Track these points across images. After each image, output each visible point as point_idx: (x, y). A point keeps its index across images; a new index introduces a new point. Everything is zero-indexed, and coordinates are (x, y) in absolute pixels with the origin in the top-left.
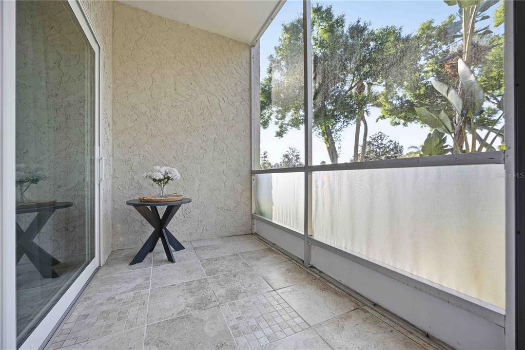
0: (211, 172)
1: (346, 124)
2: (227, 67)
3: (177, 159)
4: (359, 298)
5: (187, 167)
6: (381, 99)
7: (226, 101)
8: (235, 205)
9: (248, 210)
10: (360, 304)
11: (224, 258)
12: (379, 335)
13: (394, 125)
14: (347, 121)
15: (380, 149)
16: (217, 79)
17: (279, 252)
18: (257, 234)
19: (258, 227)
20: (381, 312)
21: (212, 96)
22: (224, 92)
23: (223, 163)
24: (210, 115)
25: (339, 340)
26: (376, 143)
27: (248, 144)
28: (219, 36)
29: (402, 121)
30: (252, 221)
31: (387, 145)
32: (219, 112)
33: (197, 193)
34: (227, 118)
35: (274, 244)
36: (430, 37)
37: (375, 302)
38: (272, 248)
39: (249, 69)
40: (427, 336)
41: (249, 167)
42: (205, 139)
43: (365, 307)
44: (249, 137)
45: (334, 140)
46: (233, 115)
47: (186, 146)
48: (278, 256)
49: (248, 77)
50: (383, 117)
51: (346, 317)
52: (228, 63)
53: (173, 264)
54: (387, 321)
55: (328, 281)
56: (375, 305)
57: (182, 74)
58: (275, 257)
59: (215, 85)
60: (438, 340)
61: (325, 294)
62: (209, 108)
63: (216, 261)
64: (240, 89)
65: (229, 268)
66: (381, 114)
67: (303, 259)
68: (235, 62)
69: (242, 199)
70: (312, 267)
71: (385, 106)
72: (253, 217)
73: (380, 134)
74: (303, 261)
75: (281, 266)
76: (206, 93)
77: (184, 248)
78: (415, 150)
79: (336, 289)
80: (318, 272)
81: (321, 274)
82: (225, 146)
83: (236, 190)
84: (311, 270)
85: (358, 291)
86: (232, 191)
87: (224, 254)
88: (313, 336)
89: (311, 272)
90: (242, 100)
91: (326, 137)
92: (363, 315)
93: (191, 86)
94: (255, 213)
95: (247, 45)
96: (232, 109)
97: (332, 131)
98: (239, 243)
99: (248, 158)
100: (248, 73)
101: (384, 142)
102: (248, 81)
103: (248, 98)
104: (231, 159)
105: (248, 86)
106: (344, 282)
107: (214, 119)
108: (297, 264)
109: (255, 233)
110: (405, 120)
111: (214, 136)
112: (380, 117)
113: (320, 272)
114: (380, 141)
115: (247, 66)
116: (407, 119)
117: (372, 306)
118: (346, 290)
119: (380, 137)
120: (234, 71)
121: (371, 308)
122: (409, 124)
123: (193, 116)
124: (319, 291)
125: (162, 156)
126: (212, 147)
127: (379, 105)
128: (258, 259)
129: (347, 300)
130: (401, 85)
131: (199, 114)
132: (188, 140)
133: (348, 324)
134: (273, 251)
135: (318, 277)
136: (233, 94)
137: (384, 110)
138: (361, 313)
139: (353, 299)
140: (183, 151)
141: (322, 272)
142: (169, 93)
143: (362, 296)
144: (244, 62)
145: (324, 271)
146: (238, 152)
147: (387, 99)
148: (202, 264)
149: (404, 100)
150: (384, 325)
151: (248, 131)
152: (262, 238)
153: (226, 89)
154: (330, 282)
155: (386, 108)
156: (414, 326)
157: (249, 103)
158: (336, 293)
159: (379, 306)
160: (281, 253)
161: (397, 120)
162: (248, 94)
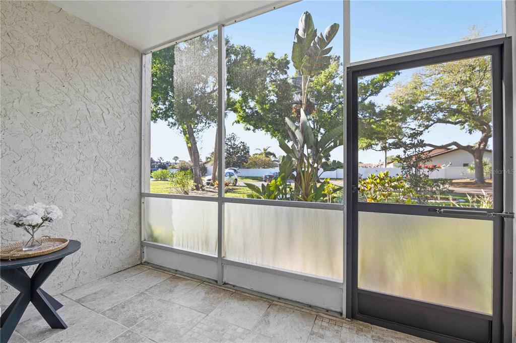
0: (91, 200)
1: (207, 125)
2: (113, 72)
3: (39, 187)
4: (269, 297)
5: (55, 196)
6: (238, 105)
7: (111, 111)
8: (121, 235)
9: (136, 237)
10: (270, 301)
11: (130, 302)
12: (289, 317)
13: (246, 130)
14: (209, 123)
15: (233, 149)
16: (100, 85)
17: (187, 278)
18: (148, 263)
19: (150, 255)
20: (284, 302)
21: (93, 105)
22: (109, 101)
23: (107, 187)
24: (89, 129)
25: (271, 331)
26: (229, 143)
27: (137, 163)
28: (104, 32)
29: (252, 128)
30: (141, 250)
31: (239, 146)
32: (102, 125)
33: (70, 228)
34: (113, 134)
35: (176, 271)
36: (273, 65)
37: (279, 296)
38: (176, 276)
39: (139, 79)
40: (310, 306)
41: (138, 189)
42: (82, 157)
43: (274, 302)
44: (138, 155)
45: (196, 139)
46: (120, 130)
47: (53, 169)
48: (189, 281)
49: (137, 87)
50: (238, 122)
51: (267, 314)
52: (115, 67)
53: (65, 331)
54: (289, 306)
55: (243, 292)
56: (279, 298)
57: (48, 71)
58: (186, 285)
59: (96, 91)
60: (315, 306)
61: (246, 303)
62: (89, 119)
63: (124, 308)
64: (128, 100)
65: (147, 310)
66: (236, 119)
67: (216, 279)
68: (123, 68)
69: (129, 227)
70: (225, 284)
71: (240, 112)
72: (142, 245)
73: (233, 135)
74: (216, 281)
75: (198, 291)
76: (84, 100)
77: (63, 306)
78: (259, 152)
79: (251, 296)
80: (232, 286)
81: (235, 288)
82: (109, 166)
83: (122, 217)
84: (226, 287)
85: (266, 292)
86: (117, 219)
87: (127, 296)
88: (256, 335)
89: (226, 289)
90: (130, 113)
91: (188, 136)
92: (276, 308)
93: (63, 89)
94: (145, 240)
95: (137, 51)
96: (118, 122)
97: (194, 130)
98: (134, 278)
99: (137, 179)
100: (138, 82)
101: (236, 143)
102: (138, 91)
103: (138, 111)
104: (117, 180)
105: (138, 97)
106: (255, 289)
107: (95, 133)
108: (210, 284)
109: (145, 262)
110: (254, 127)
111: (94, 154)
112: (236, 121)
113: (234, 286)
114: (233, 142)
115: (137, 75)
116: (256, 127)
117: (278, 300)
118: (258, 295)
119: (233, 138)
120: (122, 78)
121: (278, 302)
122: (256, 130)
123: (65, 128)
124: (241, 302)
125: (13, 184)
126: (92, 168)
127: (235, 111)
128: (171, 291)
129: (262, 302)
130: (253, 99)
131: (74, 125)
132: (57, 159)
133: (271, 318)
134: (179, 278)
135: (234, 291)
136: (121, 106)
137: (240, 116)
138: (274, 307)
139: (265, 300)
140: (48, 175)
141: (236, 286)
142: (26, 95)
143: (270, 295)
144: (134, 69)
145: (236, 285)
146: (125, 172)
147: (242, 107)
148: (108, 317)
149: (254, 110)
150: (288, 309)
151: (137, 149)
152: (158, 267)
153: (111, 98)
154: (245, 293)
155: (241, 114)
156: (302, 303)
157: (138, 116)
158: (253, 299)
159: (282, 298)
160: (189, 278)
161: (249, 126)
162: (137, 106)
